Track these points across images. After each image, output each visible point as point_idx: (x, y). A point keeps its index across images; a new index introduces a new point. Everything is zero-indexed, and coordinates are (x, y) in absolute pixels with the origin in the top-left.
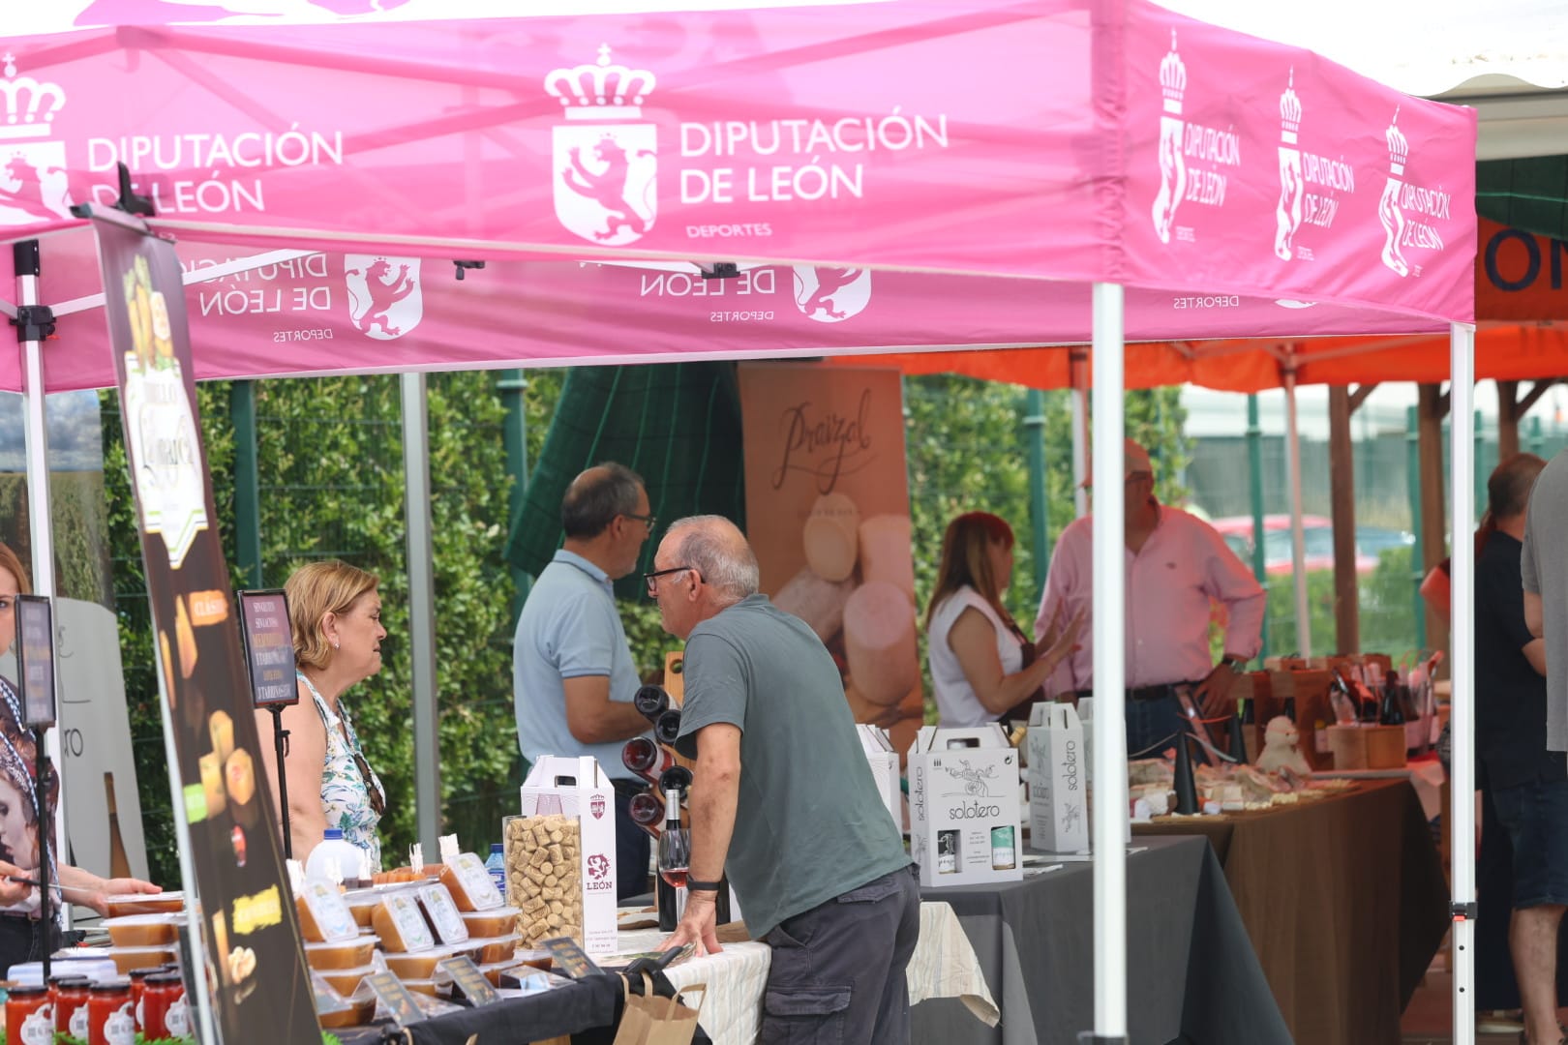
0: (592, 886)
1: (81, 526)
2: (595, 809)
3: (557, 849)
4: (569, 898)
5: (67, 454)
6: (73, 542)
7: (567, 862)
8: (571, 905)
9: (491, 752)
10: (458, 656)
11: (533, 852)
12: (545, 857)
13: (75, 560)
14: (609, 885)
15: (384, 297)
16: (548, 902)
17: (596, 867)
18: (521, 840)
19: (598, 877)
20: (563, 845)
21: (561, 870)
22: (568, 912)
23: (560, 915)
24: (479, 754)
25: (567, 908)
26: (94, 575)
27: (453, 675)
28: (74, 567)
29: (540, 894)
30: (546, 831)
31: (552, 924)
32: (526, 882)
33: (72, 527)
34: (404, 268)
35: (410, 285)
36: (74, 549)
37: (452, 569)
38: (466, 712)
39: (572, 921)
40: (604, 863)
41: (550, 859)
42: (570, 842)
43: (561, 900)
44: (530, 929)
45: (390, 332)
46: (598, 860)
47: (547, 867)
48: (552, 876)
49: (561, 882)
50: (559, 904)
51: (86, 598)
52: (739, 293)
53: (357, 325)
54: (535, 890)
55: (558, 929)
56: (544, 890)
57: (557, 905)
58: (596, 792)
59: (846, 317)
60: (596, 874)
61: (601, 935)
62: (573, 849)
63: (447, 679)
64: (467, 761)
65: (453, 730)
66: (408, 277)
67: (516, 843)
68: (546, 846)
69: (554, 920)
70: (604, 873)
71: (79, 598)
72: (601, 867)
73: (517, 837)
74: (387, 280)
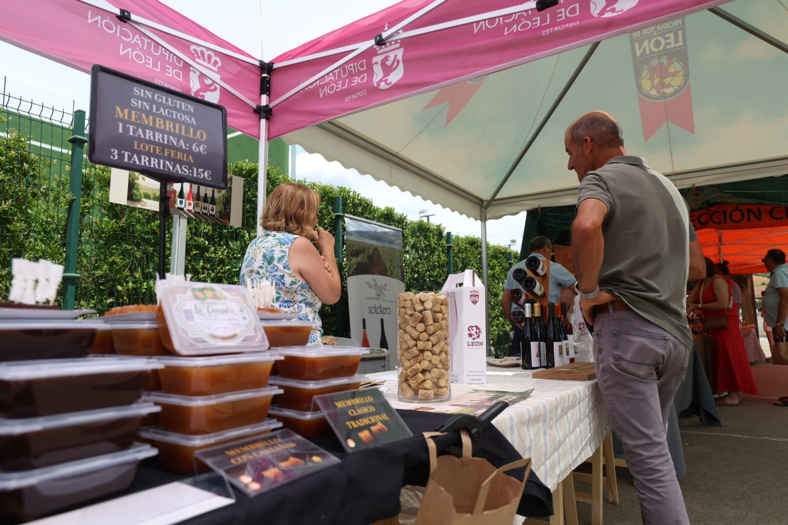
0: (470, 344)
1: (394, 261)
2: (473, 298)
3: (428, 314)
4: (437, 349)
5: (391, 245)
6: (392, 265)
7: (436, 324)
8: (439, 355)
9: (506, 327)
10: (499, 308)
11: (411, 315)
12: (419, 320)
13: (392, 269)
14: (481, 344)
15: (388, 70)
16: (422, 351)
17: (473, 332)
18: (404, 308)
19: (474, 339)
20: (434, 312)
21: (431, 329)
22: (436, 359)
23: (430, 361)
24: (504, 327)
25: (435, 356)
26: (398, 273)
27: (498, 311)
28: (392, 270)
29: (416, 345)
30: (420, 300)
31: (424, 367)
32: (407, 337)
33: (391, 261)
34: (395, 56)
35: (398, 62)
36: (392, 267)
37: (498, 292)
38: (501, 319)
39: (440, 366)
40: (478, 331)
41: (423, 321)
42: (438, 310)
43: (430, 351)
44: (408, 370)
45: (388, 84)
46: (474, 328)
47: (421, 327)
48: (424, 334)
49: (431, 338)
50: (429, 353)
51: (395, 278)
52: (558, 20)
53: (375, 85)
54: (412, 343)
55: (430, 371)
56: (419, 343)
57: (428, 353)
58: (474, 289)
59: (624, 11)
60: (473, 337)
61: (476, 374)
62: (440, 315)
63: (496, 312)
64: (501, 328)
65: (498, 322)
66: (397, 58)
67: (402, 309)
68: (421, 312)
69: (425, 364)
70: (478, 337)
71: (392, 277)
72: (476, 333)
73: (402, 305)
74: (389, 63)
